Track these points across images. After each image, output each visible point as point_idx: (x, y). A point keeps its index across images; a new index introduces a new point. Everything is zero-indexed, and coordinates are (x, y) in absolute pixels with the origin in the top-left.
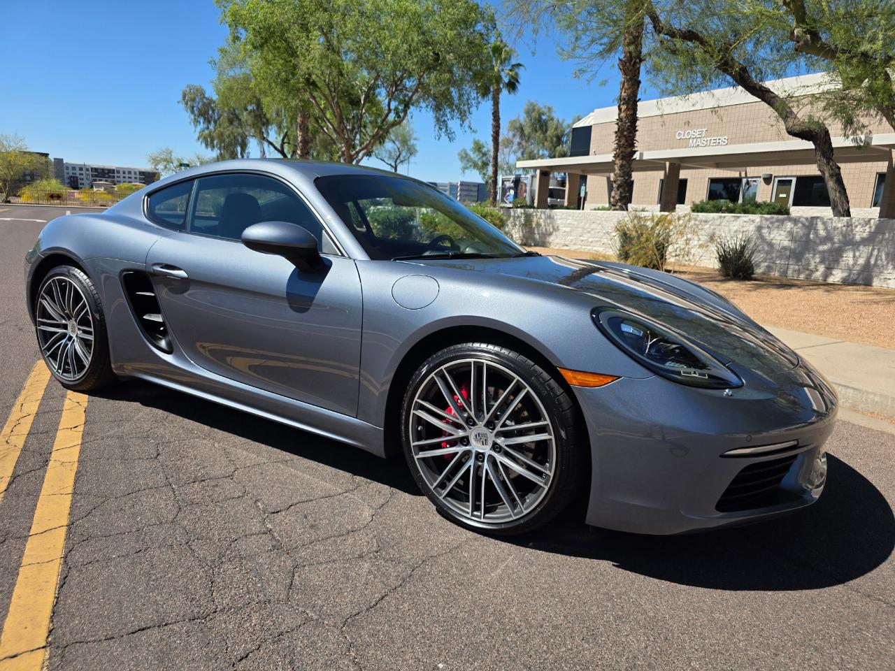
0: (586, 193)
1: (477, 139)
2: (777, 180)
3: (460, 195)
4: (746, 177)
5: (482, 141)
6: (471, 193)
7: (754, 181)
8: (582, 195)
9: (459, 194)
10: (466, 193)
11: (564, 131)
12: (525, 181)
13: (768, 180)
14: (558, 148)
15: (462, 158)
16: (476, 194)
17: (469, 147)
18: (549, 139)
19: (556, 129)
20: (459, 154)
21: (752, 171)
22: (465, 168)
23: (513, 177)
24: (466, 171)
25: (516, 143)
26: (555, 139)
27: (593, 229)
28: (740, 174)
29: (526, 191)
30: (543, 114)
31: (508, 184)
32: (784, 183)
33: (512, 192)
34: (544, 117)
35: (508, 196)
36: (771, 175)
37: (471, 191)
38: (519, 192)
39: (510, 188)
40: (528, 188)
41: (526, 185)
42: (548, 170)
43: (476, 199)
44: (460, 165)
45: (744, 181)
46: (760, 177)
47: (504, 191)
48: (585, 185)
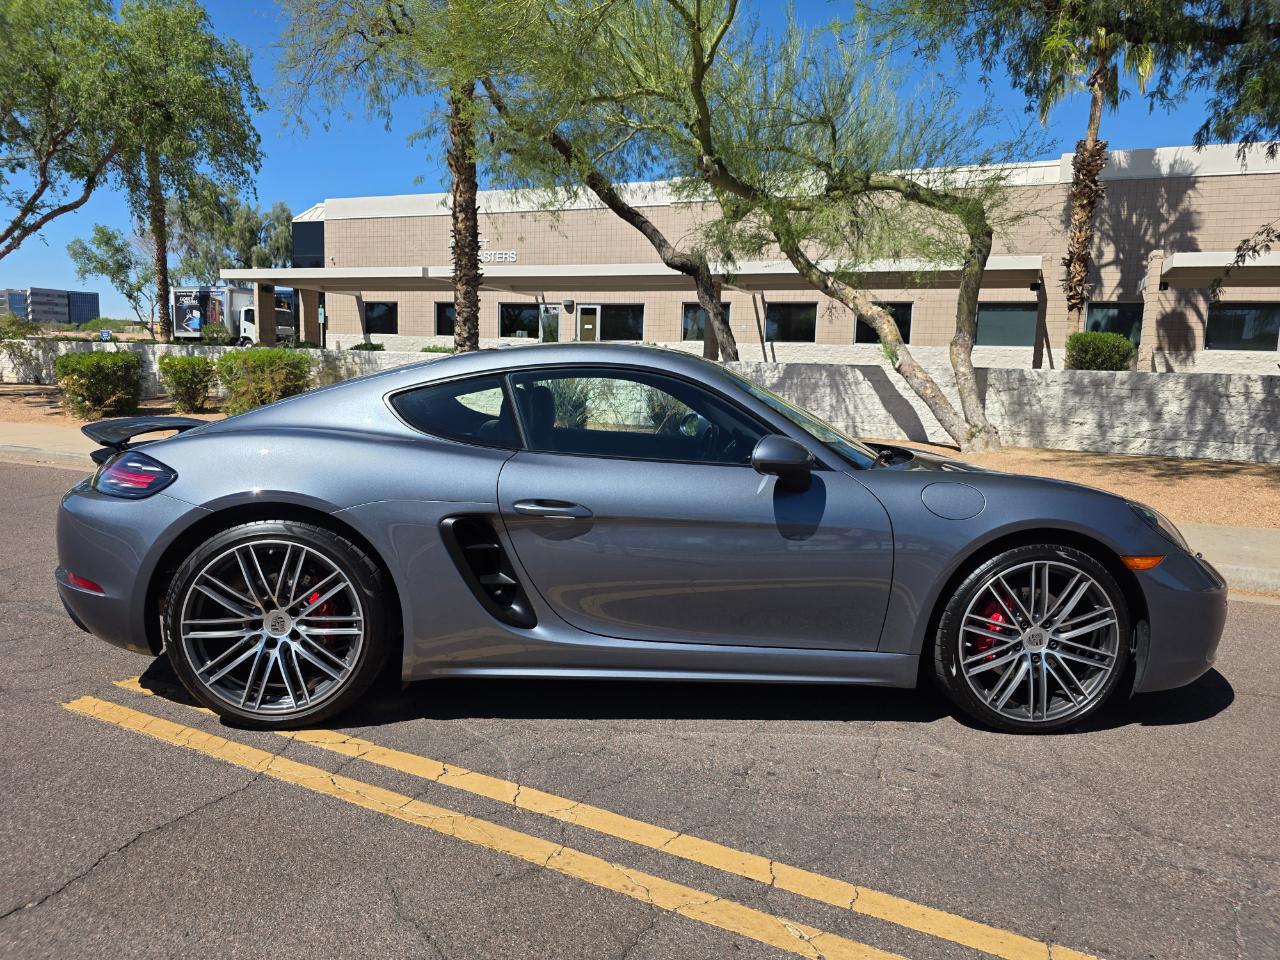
0: (326, 318)
1: (101, 225)
2: (579, 307)
4: (544, 303)
5: (112, 228)
6: (56, 309)
7: (555, 308)
8: (321, 320)
11: (261, 224)
12: (219, 298)
13: (570, 308)
14: (254, 248)
15: (75, 255)
16: (66, 310)
17: (88, 236)
18: (237, 233)
19: (248, 219)
20: (69, 248)
21: (551, 296)
22: (83, 273)
23: (195, 291)
24: (87, 275)
25: (176, 235)
26: (247, 234)
28: (537, 299)
29: (222, 314)
30: (222, 196)
31: (187, 302)
32: (588, 312)
33: (197, 314)
34: (223, 200)
35: (190, 319)
36: (573, 302)
37: (56, 305)
38: (209, 313)
39: (192, 308)
40: (226, 310)
41: (220, 303)
42: (270, 283)
43: (67, 318)
44: (74, 266)
45: (542, 307)
46: (560, 304)
47: (182, 312)
48: (324, 307)
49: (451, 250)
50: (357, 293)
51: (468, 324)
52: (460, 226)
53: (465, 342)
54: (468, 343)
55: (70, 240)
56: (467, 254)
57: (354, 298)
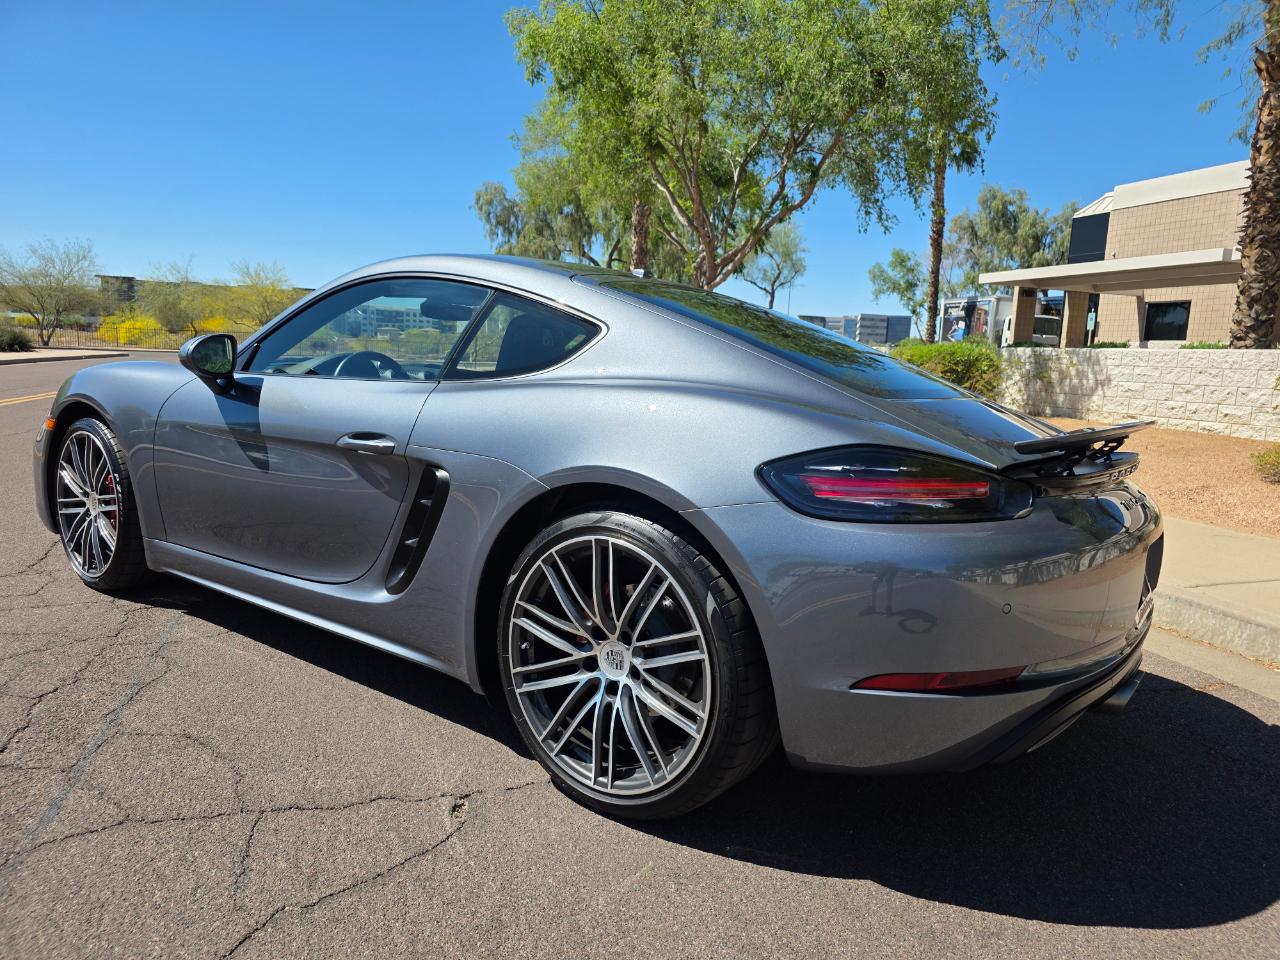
0: (1096, 324)
1: (898, 249)
3: (860, 334)
5: (907, 250)
6: (878, 331)
8: (1090, 327)
9: (858, 332)
10: (869, 331)
11: (1048, 228)
12: (986, 308)
14: (1036, 255)
15: (874, 278)
17: (886, 260)
18: (1021, 240)
19: (1033, 225)
20: (870, 272)
22: (878, 293)
23: (963, 302)
24: (882, 295)
25: (963, 250)
26: (1031, 241)
27: (1198, 386)
29: (986, 324)
30: (1011, 203)
31: (955, 313)
33: (962, 325)
34: (1011, 208)
35: (955, 330)
37: (878, 327)
38: (973, 324)
39: (958, 319)
40: (990, 319)
41: (986, 313)
42: (1032, 286)
44: (871, 287)
47: (948, 324)
48: (1096, 311)
49: (1243, 199)
50: (1139, 292)
51: (1256, 307)
52: (1262, 159)
53: (1247, 333)
54: (1252, 335)
55: (870, 265)
56: (1269, 200)
57: (1135, 298)
